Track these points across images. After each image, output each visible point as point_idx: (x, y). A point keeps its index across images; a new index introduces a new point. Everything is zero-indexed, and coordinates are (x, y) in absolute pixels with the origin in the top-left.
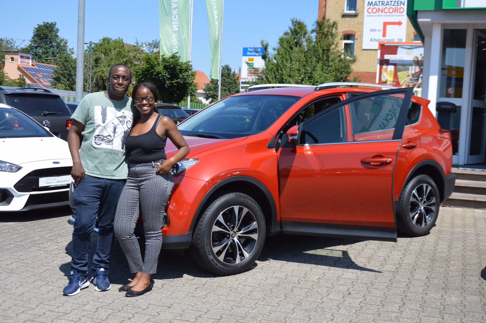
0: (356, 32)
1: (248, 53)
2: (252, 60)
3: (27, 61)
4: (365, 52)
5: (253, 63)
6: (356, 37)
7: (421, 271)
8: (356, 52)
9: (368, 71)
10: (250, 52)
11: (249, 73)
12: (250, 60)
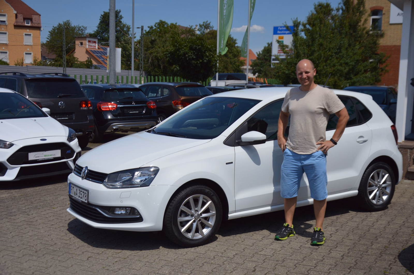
0: (383, 8)
1: (278, 32)
2: (282, 38)
4: (392, 26)
5: (283, 41)
6: (383, 12)
7: (342, 248)
8: (384, 27)
11: (280, 50)
12: (280, 38)
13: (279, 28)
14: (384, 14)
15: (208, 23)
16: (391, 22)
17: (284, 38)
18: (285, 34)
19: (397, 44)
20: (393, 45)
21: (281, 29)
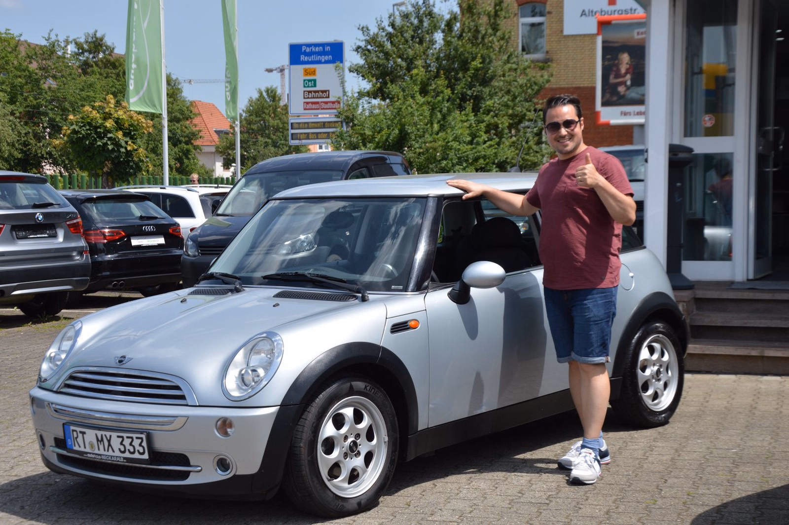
1: (303, 58)
2: (314, 72)
4: (570, 42)
5: (315, 81)
6: (548, 8)
7: (600, 500)
9: (578, 86)
10: (306, 54)
11: (308, 103)
12: (307, 72)
13: (304, 48)
14: (549, 13)
15: (99, 35)
16: (567, 32)
17: (317, 72)
18: (319, 62)
19: (582, 85)
20: (574, 86)
21: (308, 50)
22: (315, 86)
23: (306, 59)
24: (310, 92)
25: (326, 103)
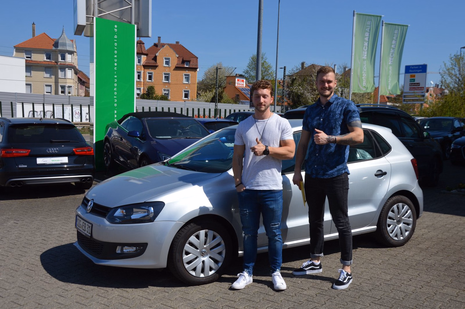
1: (410, 71)
2: (414, 76)
3: (242, 83)
5: (414, 79)
10: (412, 69)
11: (411, 88)
12: (411, 76)
17: (416, 76)
18: (417, 72)
22: (414, 81)
23: (412, 71)
24: (412, 84)
25: (418, 88)
